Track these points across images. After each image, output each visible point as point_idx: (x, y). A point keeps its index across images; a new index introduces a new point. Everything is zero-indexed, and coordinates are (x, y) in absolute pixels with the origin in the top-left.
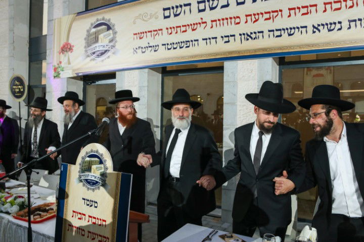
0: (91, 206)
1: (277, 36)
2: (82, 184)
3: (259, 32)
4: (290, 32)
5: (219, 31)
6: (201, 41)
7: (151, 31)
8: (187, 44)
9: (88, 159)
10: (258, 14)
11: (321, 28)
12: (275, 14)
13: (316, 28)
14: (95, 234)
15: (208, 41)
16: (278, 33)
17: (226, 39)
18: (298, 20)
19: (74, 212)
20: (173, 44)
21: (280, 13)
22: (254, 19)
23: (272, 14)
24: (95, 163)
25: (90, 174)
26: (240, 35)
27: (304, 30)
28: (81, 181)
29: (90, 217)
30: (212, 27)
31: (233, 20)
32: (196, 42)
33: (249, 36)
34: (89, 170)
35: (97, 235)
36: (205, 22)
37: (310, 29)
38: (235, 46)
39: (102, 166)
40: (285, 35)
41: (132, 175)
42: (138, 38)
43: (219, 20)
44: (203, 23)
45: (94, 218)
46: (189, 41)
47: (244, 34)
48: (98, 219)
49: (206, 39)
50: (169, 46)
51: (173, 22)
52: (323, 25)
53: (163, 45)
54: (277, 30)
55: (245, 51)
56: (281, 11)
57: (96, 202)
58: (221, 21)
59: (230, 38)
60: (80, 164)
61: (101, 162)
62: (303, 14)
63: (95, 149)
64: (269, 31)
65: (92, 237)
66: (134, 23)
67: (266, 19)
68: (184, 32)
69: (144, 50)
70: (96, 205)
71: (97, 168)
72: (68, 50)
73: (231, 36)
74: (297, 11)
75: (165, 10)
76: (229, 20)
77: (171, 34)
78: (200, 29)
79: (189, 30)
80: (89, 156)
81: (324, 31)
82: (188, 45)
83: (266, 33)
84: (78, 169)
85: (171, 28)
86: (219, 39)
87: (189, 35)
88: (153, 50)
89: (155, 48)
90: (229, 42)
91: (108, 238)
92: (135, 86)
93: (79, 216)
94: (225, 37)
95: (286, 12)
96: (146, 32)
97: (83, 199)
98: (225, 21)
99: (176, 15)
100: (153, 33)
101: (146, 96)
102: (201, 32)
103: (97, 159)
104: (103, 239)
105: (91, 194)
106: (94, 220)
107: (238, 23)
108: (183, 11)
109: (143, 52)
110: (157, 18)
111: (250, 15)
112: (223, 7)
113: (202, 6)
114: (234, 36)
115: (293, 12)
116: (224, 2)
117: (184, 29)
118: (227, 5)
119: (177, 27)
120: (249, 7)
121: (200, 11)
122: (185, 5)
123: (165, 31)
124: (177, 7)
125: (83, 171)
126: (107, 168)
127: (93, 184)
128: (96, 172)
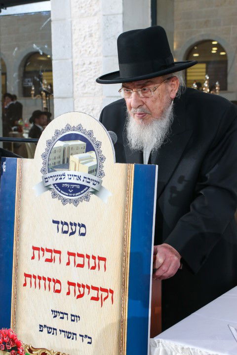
0: (73, 233)
2: (49, 193)
9: (60, 144)
14: (83, 286)
19: (34, 248)
24: (76, 150)
25: (67, 172)
28: (48, 188)
29: (70, 254)
34: (65, 164)
35: (88, 287)
39: (92, 154)
41: (157, 166)
45: (80, 256)
48: (88, 257)
57: (83, 226)
60: (44, 156)
61: (89, 148)
63: (74, 124)
65: (78, 293)
70: (83, 230)
71: (80, 160)
80: (63, 139)
84: (41, 166)
91: (112, 292)
93: (48, 255)
97: (54, 222)
103: (79, 142)
104: (101, 294)
105: (70, 212)
106: (80, 260)
125: (51, 169)
126: (102, 159)
127: (74, 191)
128: (79, 167)
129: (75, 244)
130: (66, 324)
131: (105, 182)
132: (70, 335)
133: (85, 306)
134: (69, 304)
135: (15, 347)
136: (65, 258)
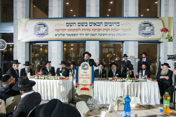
4: (104, 35)
6: (79, 35)
8: (75, 35)
9: (84, 65)
10: (95, 29)
12: (100, 30)
13: (109, 35)
15: (81, 35)
16: (101, 35)
17: (87, 35)
18: (105, 32)
19: (81, 75)
20: (70, 34)
22: (94, 31)
23: (99, 30)
26: (91, 34)
28: (82, 69)
30: (82, 31)
32: (77, 35)
33: (93, 35)
34: (84, 67)
36: (80, 29)
37: (108, 35)
38: (89, 37)
40: (102, 35)
42: (57, 31)
50: (68, 35)
51: (69, 27)
52: (111, 34)
53: (66, 34)
56: (101, 29)
58: (85, 30)
61: (87, 65)
65: (86, 78)
66: (56, 26)
67: (97, 31)
69: (59, 35)
70: (86, 73)
74: (105, 30)
75: (67, 23)
77: (69, 31)
78: (79, 31)
79: (75, 31)
81: (111, 36)
83: (97, 35)
84: (81, 67)
85: (69, 29)
86: (84, 35)
87: (75, 32)
88: (63, 36)
89: (64, 35)
90: (87, 36)
91: (90, 78)
92: (56, 46)
94: (86, 34)
95: (102, 30)
96: (60, 29)
98: (86, 30)
99: (71, 26)
100: (63, 30)
101: (60, 50)
102: (79, 32)
107: (90, 31)
108: (73, 25)
109: (59, 36)
110: (64, 26)
111: (93, 29)
112: (86, 26)
113: (79, 24)
114: (89, 34)
115: (104, 30)
116: (86, 24)
117: (73, 30)
118: (87, 26)
119: (71, 29)
120: (93, 27)
121: (79, 26)
122: (74, 23)
123: (67, 30)
124: (71, 23)
127: (86, 69)
128: (86, 67)
131: (89, 68)
135: (79, 84)
136: (84, 75)
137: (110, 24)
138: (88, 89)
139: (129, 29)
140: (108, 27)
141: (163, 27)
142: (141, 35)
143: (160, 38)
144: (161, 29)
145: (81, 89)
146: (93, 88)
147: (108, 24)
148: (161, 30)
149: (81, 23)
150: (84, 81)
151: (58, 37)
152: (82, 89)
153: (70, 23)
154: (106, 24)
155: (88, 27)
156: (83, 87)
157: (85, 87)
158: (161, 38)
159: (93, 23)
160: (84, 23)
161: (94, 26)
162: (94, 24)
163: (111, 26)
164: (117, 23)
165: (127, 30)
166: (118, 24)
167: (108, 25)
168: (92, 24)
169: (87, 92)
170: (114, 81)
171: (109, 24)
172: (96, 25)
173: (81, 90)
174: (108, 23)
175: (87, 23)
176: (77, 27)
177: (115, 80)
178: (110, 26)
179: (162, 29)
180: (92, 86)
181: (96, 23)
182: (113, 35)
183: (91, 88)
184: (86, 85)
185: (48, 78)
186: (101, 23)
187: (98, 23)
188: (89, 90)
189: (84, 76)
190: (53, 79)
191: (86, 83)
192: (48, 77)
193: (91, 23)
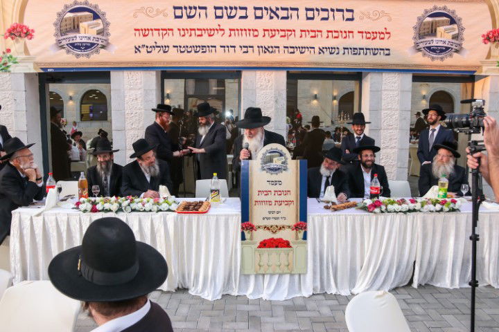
0: (276, 184)
1: (291, 53)
3: (276, 47)
4: (302, 49)
5: (238, 40)
6: (218, 48)
7: (159, 30)
8: (203, 48)
9: (268, 154)
10: (275, 30)
11: (325, 50)
12: (290, 33)
13: (321, 50)
15: (226, 49)
16: (291, 50)
17: (245, 49)
18: (307, 41)
19: (259, 191)
20: (187, 47)
21: (293, 33)
22: (271, 35)
23: (286, 33)
24: (276, 156)
25: (272, 164)
26: (258, 47)
27: (312, 50)
28: (264, 170)
29: (275, 191)
30: (230, 36)
31: (252, 32)
32: (213, 49)
33: (266, 50)
34: (271, 161)
35: (283, 201)
36: (223, 30)
37: (317, 50)
38: (254, 57)
39: (283, 157)
40: (297, 53)
42: (142, 35)
43: (238, 30)
44: (221, 30)
45: (280, 191)
46: (205, 47)
47: (262, 47)
48: (283, 191)
49: (224, 47)
50: (182, 49)
51: (185, 23)
52: (326, 48)
53: (174, 47)
54: (291, 47)
55: (263, 63)
56: (294, 31)
57: (280, 181)
58: (240, 31)
59: (249, 48)
61: (281, 155)
62: (312, 37)
64: (285, 47)
65: (279, 204)
66: (135, 16)
67: (282, 36)
68: (199, 36)
69: (149, 50)
70: (280, 183)
71: (278, 159)
72: (23, 35)
73: (250, 47)
74: (307, 33)
75: (175, 8)
76: (248, 32)
77: (184, 36)
78: (217, 36)
79: (206, 35)
81: (327, 53)
82: (204, 50)
83: (282, 49)
85: (183, 30)
86: (238, 48)
87: (205, 40)
88: (162, 51)
90: (247, 52)
91: (293, 201)
92: (139, 89)
93: (265, 193)
94: (244, 47)
95: (298, 33)
96: (151, 30)
98: (244, 32)
99: (189, 17)
100: (161, 32)
102: (218, 40)
103: (277, 154)
104: (288, 203)
105: (274, 177)
106: (279, 193)
107: (256, 36)
108: (197, 14)
109: (148, 52)
110: (165, 15)
111: (267, 30)
112: (241, 17)
113: (219, 13)
114: (252, 47)
115: (303, 33)
116: (243, 13)
117: (199, 33)
118: (246, 17)
119: (191, 30)
120: (266, 22)
121: (217, 17)
122: (200, 8)
123: (176, 32)
124: (190, 8)
125: (265, 163)
126: (286, 159)
127: (276, 170)
128: (277, 162)
129: (278, 188)
130: (275, 215)
131: (288, 166)
132: (276, 218)
133: (283, 208)
134: (277, 208)
135: (252, 228)
136: (273, 193)
137: (324, 14)
138: (286, 244)
139: (384, 31)
140: (317, 24)
141: (490, 29)
142: (420, 53)
143: (479, 64)
144: (485, 33)
145: (261, 243)
146: (305, 238)
147: (316, 12)
148: (483, 36)
149: (226, 8)
150: (271, 216)
151: (143, 57)
152: (264, 244)
153: (186, 8)
154: (310, 14)
155: (251, 23)
156: (268, 235)
157: (276, 236)
158: (482, 62)
159: (266, 9)
160: (236, 8)
161: (271, 18)
162: (269, 11)
163: (327, 19)
164: (348, 10)
165: (378, 35)
166: (348, 15)
167: (317, 19)
168: (265, 12)
169: (283, 255)
170: (377, 210)
171: (321, 12)
172: (278, 16)
173: (260, 247)
174: (317, 10)
175: (246, 9)
176: (212, 23)
177: (383, 208)
178: (323, 19)
179: (488, 35)
180: (302, 232)
181: (277, 9)
182: (332, 50)
183: (297, 238)
184: (280, 229)
185: (134, 206)
186: (292, 9)
187: (283, 9)
188: (291, 247)
189: (271, 197)
190: (150, 211)
191: (280, 223)
192: (132, 201)
193: (261, 9)
